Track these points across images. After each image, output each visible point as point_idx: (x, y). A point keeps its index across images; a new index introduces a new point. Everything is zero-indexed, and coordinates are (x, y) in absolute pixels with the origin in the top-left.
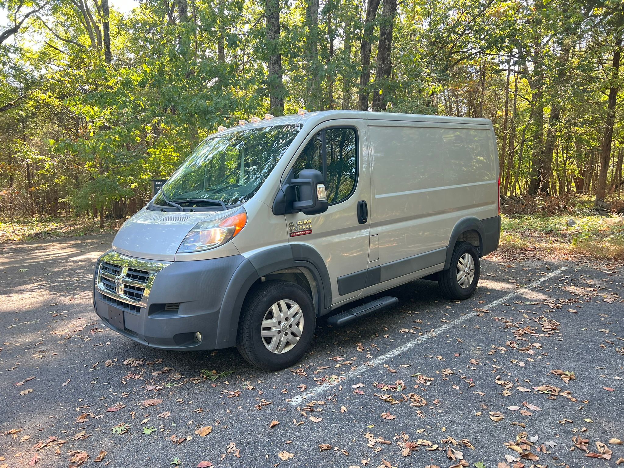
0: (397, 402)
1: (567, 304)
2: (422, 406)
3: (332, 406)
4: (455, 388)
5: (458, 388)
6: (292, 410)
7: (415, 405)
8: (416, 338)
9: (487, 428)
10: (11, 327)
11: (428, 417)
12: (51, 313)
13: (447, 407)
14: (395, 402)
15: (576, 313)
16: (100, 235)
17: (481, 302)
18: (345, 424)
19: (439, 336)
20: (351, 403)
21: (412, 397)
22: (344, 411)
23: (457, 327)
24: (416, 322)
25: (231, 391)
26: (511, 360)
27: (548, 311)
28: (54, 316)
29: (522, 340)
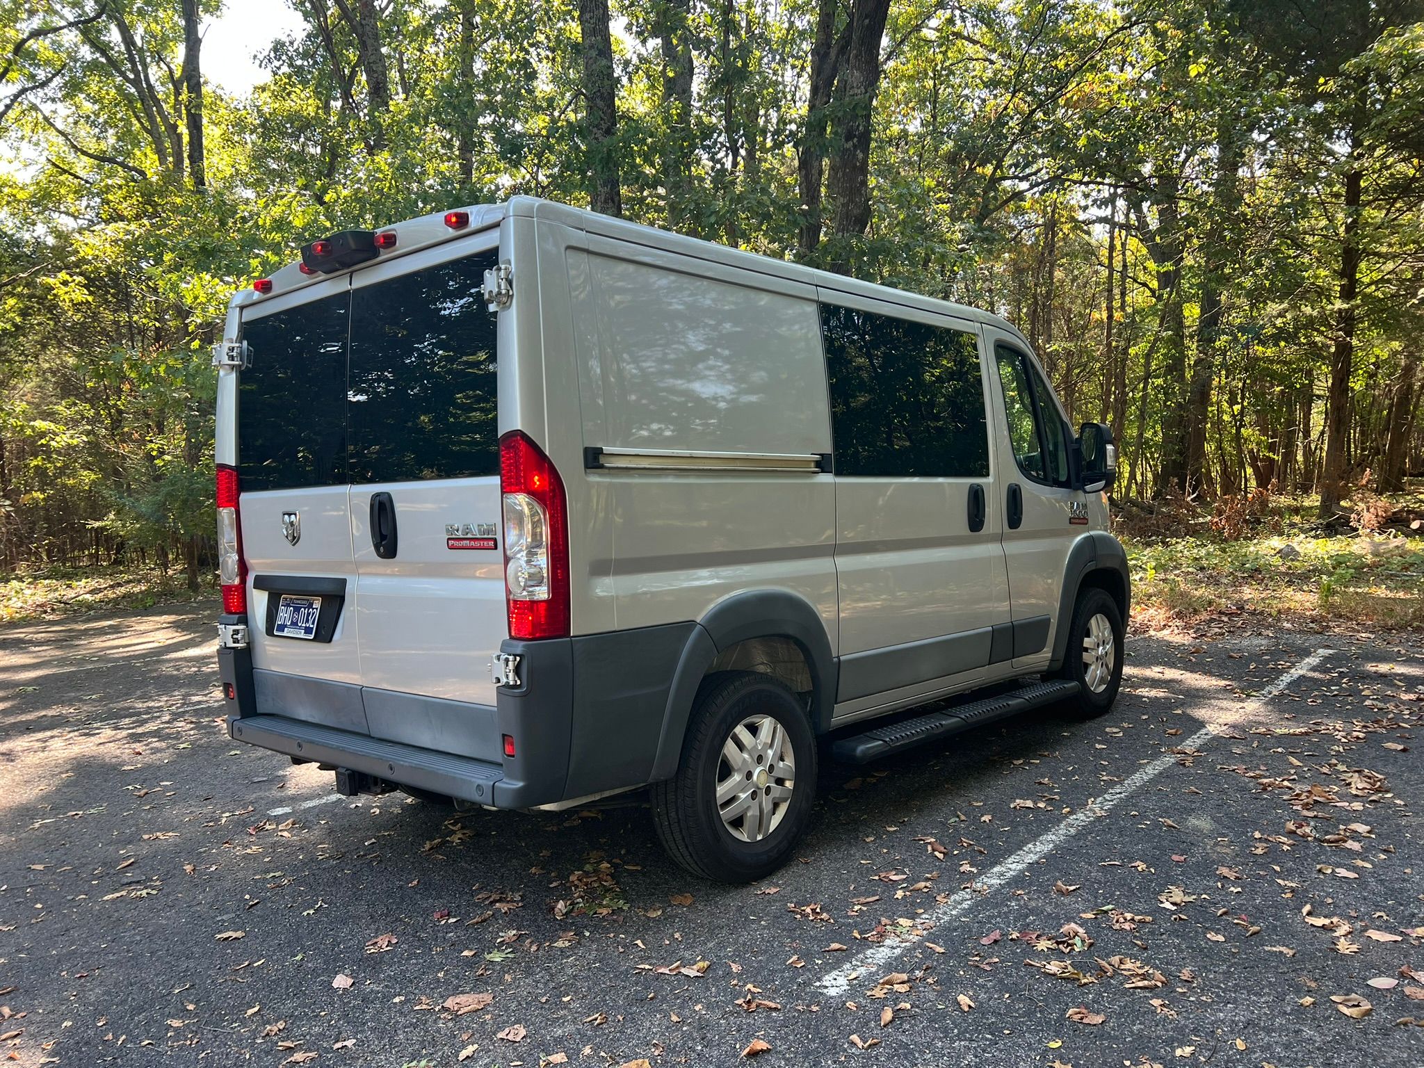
0: (1091, 979)
1: (1375, 732)
2: (1156, 986)
3: (932, 996)
4: (1215, 939)
5: (1221, 938)
6: (835, 1009)
7: (1140, 984)
8: (1060, 821)
9: (1343, 1037)
10: (37, 825)
11: (1185, 1014)
12: (130, 787)
13: (1219, 987)
14: (1086, 981)
15: (1404, 750)
16: (195, 605)
17: (1173, 731)
18: (987, 1039)
19: (1112, 813)
20: (977, 985)
21: (1123, 967)
22: (970, 1007)
23: (1144, 790)
24: (1040, 783)
25: (661, 966)
26: (1318, 867)
27: (1341, 750)
28: (139, 796)
29: (1315, 817)
